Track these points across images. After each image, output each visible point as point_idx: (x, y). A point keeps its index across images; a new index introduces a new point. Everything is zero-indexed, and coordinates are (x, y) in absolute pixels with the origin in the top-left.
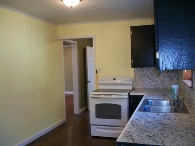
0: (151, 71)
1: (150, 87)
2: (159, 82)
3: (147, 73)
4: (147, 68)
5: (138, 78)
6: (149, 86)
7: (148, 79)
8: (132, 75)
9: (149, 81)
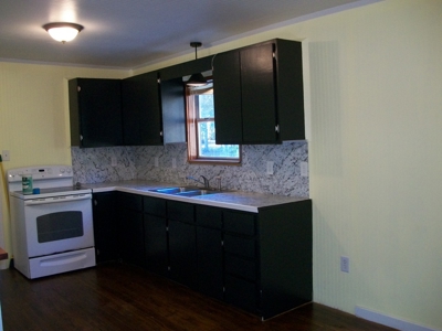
0: (97, 153)
1: (98, 180)
2: (111, 170)
3: (93, 157)
4: (92, 149)
5: (78, 166)
6: (95, 179)
7: (94, 168)
8: (69, 161)
9: (96, 170)
